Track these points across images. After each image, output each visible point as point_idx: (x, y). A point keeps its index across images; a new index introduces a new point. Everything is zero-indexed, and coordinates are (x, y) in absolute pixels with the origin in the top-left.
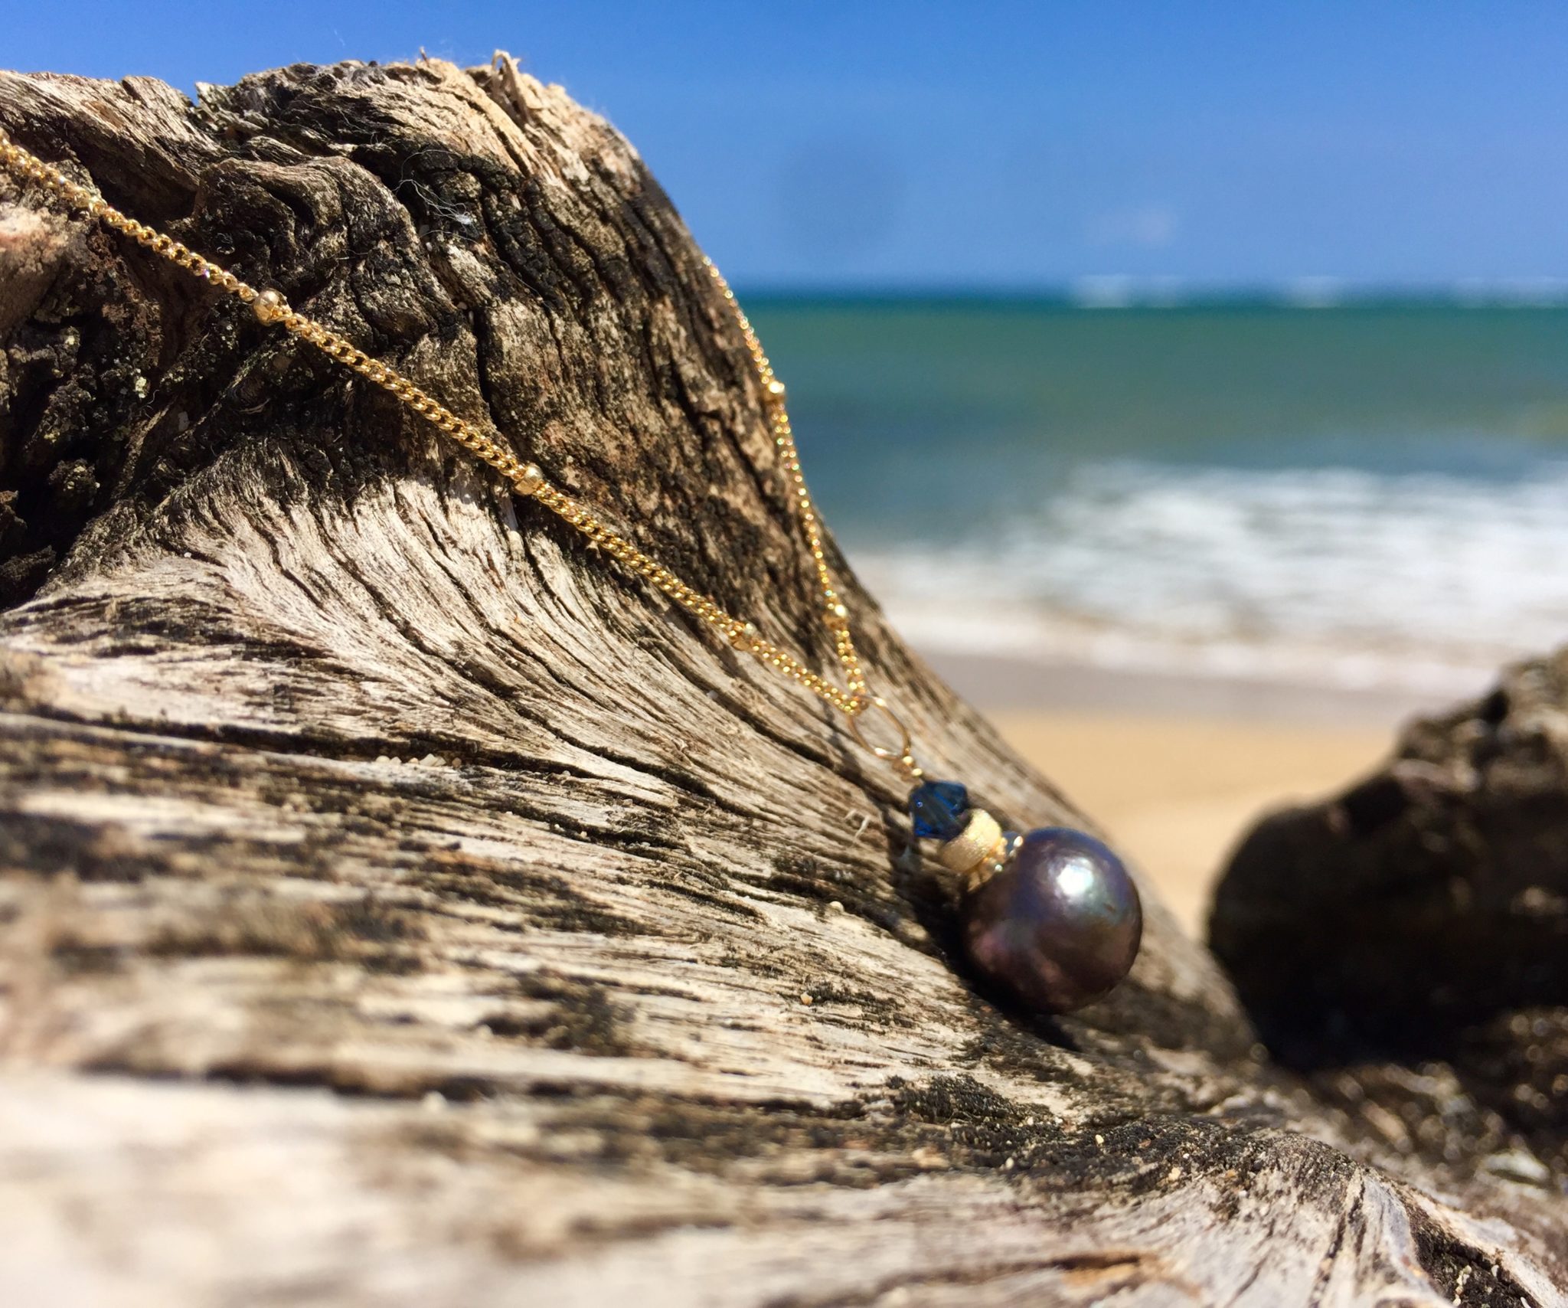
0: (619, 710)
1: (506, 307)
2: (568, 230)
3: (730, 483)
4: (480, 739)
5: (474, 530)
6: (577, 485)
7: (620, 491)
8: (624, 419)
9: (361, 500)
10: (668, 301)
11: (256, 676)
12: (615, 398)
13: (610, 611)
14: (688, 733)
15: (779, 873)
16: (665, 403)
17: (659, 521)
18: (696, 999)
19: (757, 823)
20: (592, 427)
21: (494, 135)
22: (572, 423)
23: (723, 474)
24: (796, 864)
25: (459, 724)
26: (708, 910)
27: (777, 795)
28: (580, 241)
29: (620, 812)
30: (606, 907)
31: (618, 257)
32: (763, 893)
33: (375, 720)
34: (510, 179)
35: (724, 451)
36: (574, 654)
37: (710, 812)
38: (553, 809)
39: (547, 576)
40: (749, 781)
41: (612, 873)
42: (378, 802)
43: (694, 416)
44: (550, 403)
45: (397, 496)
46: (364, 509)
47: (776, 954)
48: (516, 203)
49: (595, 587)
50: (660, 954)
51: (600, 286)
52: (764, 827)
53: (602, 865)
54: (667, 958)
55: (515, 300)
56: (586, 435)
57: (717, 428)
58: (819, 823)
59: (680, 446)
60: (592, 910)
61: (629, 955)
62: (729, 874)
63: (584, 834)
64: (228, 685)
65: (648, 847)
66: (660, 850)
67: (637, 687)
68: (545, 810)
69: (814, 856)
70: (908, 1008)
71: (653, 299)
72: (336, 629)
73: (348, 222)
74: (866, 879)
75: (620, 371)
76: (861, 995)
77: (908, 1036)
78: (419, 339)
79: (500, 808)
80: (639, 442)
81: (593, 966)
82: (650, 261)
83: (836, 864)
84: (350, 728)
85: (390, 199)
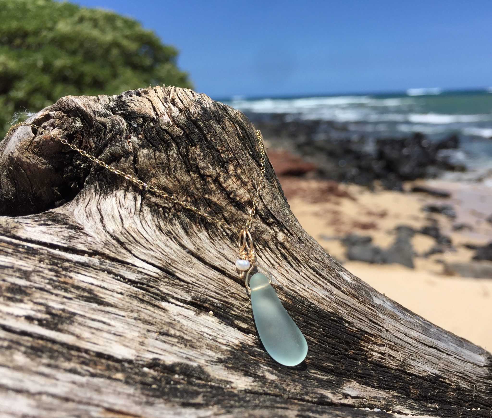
0: (152, 251)
1: (143, 150)
2: (164, 130)
3: (213, 194)
4: (108, 253)
5: (129, 203)
8: (175, 177)
9: (108, 194)
10: (198, 146)
12: (174, 172)
13: (160, 226)
14: (172, 260)
15: (192, 300)
16: (191, 173)
18: (109, 325)
19: (190, 286)
20: (165, 179)
21: (151, 107)
22: (159, 178)
23: (210, 192)
24: (200, 299)
25: (104, 249)
26: (142, 305)
27: (200, 279)
28: (168, 133)
29: (140, 276)
31: (179, 136)
32: (182, 304)
33: (86, 246)
34: (150, 118)
35: (213, 186)
36: (144, 236)
37: (173, 280)
38: (119, 273)
39: (145, 215)
40: (190, 274)
43: (203, 177)
44: (152, 173)
46: (109, 197)
47: (154, 320)
48: (152, 124)
49: (158, 220)
50: (113, 312)
51: (173, 144)
52: (193, 288)
53: (120, 289)
54: (114, 314)
55: (145, 148)
56: (163, 182)
57: (210, 179)
58: (214, 289)
59: (195, 184)
60: (98, 298)
61: (102, 311)
62: (173, 297)
63: (127, 280)
64: (60, 234)
65: (145, 286)
66: (147, 287)
67: (160, 246)
68: (117, 273)
69: (209, 298)
70: (198, 344)
71: (192, 146)
72: (88, 224)
73: (113, 131)
74: (228, 307)
75: (176, 165)
76: (180, 336)
77: (193, 350)
78: (121, 158)
79: (104, 271)
80: (180, 183)
81: (82, 311)
82: (192, 136)
83: (217, 301)
84: (81, 247)
85: (122, 125)
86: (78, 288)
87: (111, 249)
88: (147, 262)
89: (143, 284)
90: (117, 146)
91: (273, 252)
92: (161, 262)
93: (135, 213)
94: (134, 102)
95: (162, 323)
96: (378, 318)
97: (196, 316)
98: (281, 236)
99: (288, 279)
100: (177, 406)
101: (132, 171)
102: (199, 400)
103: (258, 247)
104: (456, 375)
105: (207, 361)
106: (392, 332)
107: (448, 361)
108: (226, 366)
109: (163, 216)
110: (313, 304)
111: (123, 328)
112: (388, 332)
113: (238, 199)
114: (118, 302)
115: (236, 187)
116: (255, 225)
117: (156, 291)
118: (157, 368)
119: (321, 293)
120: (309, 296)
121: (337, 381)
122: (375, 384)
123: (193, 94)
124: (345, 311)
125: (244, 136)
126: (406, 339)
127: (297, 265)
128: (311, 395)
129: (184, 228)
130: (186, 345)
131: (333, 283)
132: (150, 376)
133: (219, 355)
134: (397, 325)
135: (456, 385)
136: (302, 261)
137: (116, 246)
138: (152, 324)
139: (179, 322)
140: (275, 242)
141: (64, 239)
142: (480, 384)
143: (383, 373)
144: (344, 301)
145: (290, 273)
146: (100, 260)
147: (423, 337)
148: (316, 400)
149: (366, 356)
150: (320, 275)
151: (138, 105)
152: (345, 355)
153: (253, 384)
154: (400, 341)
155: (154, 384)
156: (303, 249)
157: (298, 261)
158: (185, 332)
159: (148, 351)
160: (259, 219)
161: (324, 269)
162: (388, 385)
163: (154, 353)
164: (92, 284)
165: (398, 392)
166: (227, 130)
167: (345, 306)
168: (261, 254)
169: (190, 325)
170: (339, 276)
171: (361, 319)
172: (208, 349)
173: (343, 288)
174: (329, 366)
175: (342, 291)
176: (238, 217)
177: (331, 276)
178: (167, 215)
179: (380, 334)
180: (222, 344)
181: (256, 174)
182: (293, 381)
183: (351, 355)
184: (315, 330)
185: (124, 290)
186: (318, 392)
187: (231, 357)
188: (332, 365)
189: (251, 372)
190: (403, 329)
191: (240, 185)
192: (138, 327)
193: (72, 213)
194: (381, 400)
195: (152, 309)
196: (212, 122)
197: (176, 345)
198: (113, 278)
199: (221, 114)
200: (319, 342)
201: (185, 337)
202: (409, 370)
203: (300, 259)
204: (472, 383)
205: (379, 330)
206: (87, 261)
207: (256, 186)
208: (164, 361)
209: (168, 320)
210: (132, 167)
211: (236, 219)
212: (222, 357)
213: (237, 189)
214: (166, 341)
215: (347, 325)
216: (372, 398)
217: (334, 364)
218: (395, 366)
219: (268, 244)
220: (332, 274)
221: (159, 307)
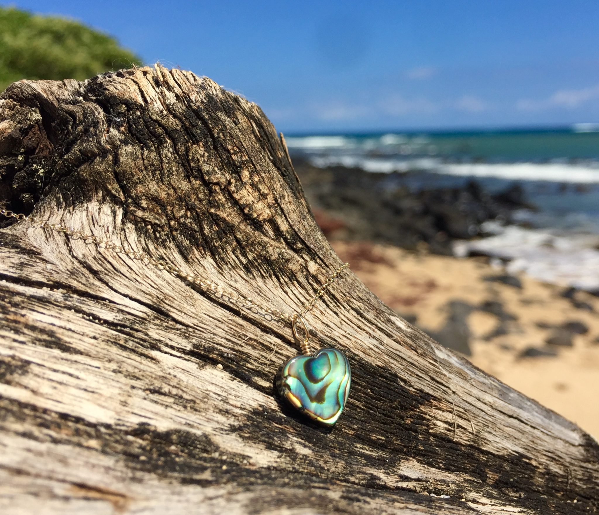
0: (137, 283)
1: (126, 148)
2: (156, 121)
3: (221, 208)
4: (76, 286)
5: (106, 219)
6: (146, 206)
7: (166, 209)
8: (170, 184)
9: (76, 208)
10: (201, 144)
11: (17, 259)
12: (168, 177)
13: (149, 249)
14: (166, 295)
15: (193, 349)
16: (192, 179)
17: (182, 220)
18: (78, 378)
19: (190, 329)
20: (156, 187)
21: (138, 91)
22: (148, 185)
23: (218, 205)
24: (204, 347)
25: (70, 280)
26: (125, 354)
27: (204, 321)
28: (160, 125)
29: (120, 316)
30: (70, 343)
31: (177, 130)
32: (179, 354)
33: (45, 276)
34: (137, 105)
35: (221, 197)
36: (127, 262)
37: (167, 323)
38: (92, 312)
39: (128, 235)
40: (191, 314)
41: (92, 334)
42: (17, 299)
43: (207, 184)
44: (139, 179)
45: (87, 207)
46: (77, 211)
47: (141, 373)
48: (138, 113)
49: (145, 241)
50: (83, 362)
51: (167, 139)
52: (194, 332)
53: (93, 332)
54: (85, 364)
55: (129, 145)
56: (152, 190)
57: (217, 188)
58: (223, 334)
59: (197, 194)
60: (62, 343)
61: (67, 360)
62: (167, 345)
63: (102, 322)
64: (7, 261)
65: (127, 330)
66: (131, 331)
67: (149, 276)
68: (88, 311)
69: (216, 346)
70: (202, 405)
71: (194, 143)
72: (47, 247)
73: (85, 122)
74: (242, 359)
75: (171, 168)
76: (176, 395)
77: (195, 414)
78: (96, 158)
79: (69, 308)
80: (176, 193)
81: (39, 358)
82: (194, 130)
83: (227, 350)
84: (36, 277)
85: (97, 114)
86: (33, 328)
87: (80, 280)
88: (131, 299)
89: (125, 326)
90: (90, 141)
91: (303, 287)
92: (150, 298)
93: (113, 232)
94: (115, 84)
95: (152, 377)
96: (442, 376)
97: (198, 370)
98: (313, 267)
99: (324, 323)
100: (175, 483)
101: (110, 175)
102: (207, 475)
103: (282, 280)
104: (545, 455)
105: (215, 430)
106: (461, 395)
107: (534, 435)
108: (241, 436)
109: (153, 236)
110: (358, 355)
111: (98, 382)
112: (456, 396)
113: (255, 215)
114: (90, 348)
115: (253, 199)
116: (278, 250)
117: (144, 336)
118: (146, 436)
119: (368, 342)
120: (352, 345)
121: (390, 459)
122: (441, 465)
123: (194, 77)
124: (400, 366)
125: (261, 136)
126: (479, 405)
127: (334, 304)
128: (358, 476)
129: (181, 253)
130: (185, 407)
131: (382, 329)
132: (137, 445)
133: (232, 421)
134: (468, 386)
135: (545, 469)
136: (341, 300)
137: (86, 275)
138: (138, 378)
139: (175, 376)
140: (305, 273)
141: (13, 267)
142: (576, 468)
143: (451, 450)
144: (398, 353)
145: (326, 314)
146: (64, 294)
147: (500, 404)
148: (364, 482)
149: (428, 426)
150: (366, 319)
151: (119, 88)
152: (400, 424)
153: (278, 460)
154: (472, 407)
155: (143, 455)
156: (342, 285)
157: (336, 299)
158: (184, 389)
159: (133, 413)
160: (284, 243)
161: (370, 310)
162: (457, 467)
163: (141, 416)
164: (54, 325)
165: (471, 476)
166: (239, 125)
167: (399, 360)
168: (287, 289)
169: (190, 381)
170: (389, 321)
171: (421, 377)
172: (217, 413)
173: (395, 336)
174: (380, 439)
175: (394, 340)
176: (255, 240)
177: (380, 321)
178: (158, 235)
179: (446, 397)
180: (236, 407)
181: (279, 185)
182: (333, 456)
183: (408, 424)
184: (360, 391)
185: (99, 334)
186: (367, 472)
187: (248, 423)
188: (383, 438)
189: (276, 444)
190: (475, 392)
191: (257, 197)
192: (118, 382)
193: (25, 234)
194: (450, 484)
195: (138, 359)
196: (220, 114)
197: (172, 407)
198: (83, 318)
199: (231, 104)
200: (366, 407)
201: (185, 396)
202: (484, 446)
203: (338, 296)
204: (565, 466)
205: (445, 392)
206: (46, 295)
207: (279, 200)
208: (155, 427)
209: (161, 374)
210: (110, 169)
211: (253, 242)
212: (236, 424)
213: (253, 202)
214: (159, 401)
215: (402, 384)
216: (438, 481)
217: (387, 437)
218: (466, 441)
219: (295, 277)
220: (382, 318)
221: (147, 357)
